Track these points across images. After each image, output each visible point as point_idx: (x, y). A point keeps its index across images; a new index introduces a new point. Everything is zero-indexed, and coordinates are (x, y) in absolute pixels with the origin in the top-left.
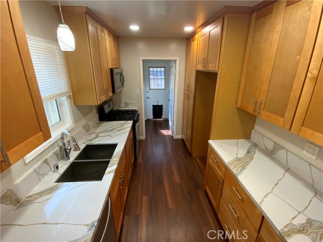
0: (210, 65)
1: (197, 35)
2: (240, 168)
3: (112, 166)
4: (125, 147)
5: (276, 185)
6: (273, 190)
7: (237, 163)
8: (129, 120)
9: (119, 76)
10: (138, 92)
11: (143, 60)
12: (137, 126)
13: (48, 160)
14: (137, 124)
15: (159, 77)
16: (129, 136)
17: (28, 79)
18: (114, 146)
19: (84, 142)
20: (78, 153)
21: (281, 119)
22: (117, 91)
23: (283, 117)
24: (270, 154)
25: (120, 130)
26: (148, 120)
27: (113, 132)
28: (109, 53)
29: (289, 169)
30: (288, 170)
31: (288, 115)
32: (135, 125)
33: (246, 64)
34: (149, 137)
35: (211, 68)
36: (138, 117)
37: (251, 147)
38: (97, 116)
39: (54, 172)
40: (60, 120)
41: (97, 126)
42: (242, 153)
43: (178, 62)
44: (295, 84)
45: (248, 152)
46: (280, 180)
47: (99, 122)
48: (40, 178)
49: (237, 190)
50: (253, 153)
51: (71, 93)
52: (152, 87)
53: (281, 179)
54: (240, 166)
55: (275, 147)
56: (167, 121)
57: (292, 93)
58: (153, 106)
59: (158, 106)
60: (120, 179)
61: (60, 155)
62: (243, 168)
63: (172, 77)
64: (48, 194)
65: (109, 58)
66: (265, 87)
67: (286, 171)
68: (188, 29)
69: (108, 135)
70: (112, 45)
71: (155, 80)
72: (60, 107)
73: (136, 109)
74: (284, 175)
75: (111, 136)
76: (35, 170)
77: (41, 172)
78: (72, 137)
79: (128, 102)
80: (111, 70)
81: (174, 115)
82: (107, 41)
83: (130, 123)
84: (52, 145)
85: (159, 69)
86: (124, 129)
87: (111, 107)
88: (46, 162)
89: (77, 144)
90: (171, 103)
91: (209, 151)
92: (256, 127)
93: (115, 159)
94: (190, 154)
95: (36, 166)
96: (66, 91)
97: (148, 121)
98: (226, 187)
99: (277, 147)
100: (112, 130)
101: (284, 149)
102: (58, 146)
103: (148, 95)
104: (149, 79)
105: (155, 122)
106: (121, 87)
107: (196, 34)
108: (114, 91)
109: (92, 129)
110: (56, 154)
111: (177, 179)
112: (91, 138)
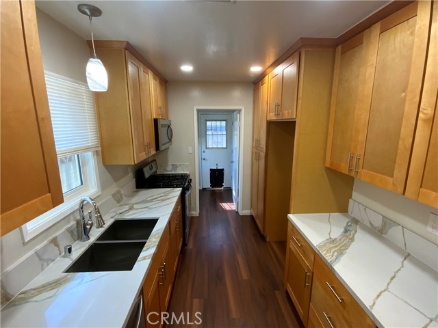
0: (286, 112)
1: (267, 76)
2: (336, 254)
3: (148, 249)
4: (169, 223)
5: (392, 278)
6: (389, 287)
7: (331, 245)
8: (177, 187)
9: (166, 128)
10: (191, 151)
11: (198, 111)
12: (187, 195)
13: (58, 239)
14: (188, 193)
15: (219, 133)
16: (176, 208)
17: (39, 119)
18: (153, 222)
19: (112, 215)
20: (102, 230)
21: (390, 180)
22: (162, 148)
23: (392, 176)
24: (379, 233)
25: (163, 200)
26: (204, 189)
27: (153, 203)
28: (153, 99)
29: (409, 255)
30: (407, 256)
31: (399, 173)
32: (185, 194)
33: (333, 109)
34: (204, 213)
35: (287, 115)
36: (190, 183)
37: (349, 224)
38: (134, 182)
39: (64, 257)
40: (82, 184)
41: (132, 195)
42: (337, 232)
43: (243, 112)
44: (402, 130)
45: (346, 231)
46: (397, 272)
47: (135, 189)
48: (42, 265)
49: (333, 287)
50: (353, 232)
51: (100, 148)
52: (209, 146)
53: (399, 270)
54: (335, 251)
55: (385, 223)
56: (229, 190)
57: (400, 141)
58: (211, 170)
59: (217, 170)
60: (160, 270)
61: (75, 233)
62: (341, 253)
63: (236, 133)
64: (51, 290)
65: (154, 106)
66: (362, 137)
67: (405, 259)
68: (256, 69)
69: (147, 207)
70: (158, 90)
71: (215, 137)
72: (83, 166)
73: (188, 173)
74: (402, 265)
75: (151, 208)
76: (36, 253)
77: (46, 257)
78: (95, 206)
79: (176, 164)
80: (156, 121)
81: (239, 182)
82: (152, 86)
83: (178, 191)
84: (66, 218)
85: (219, 123)
86: (169, 199)
87: (153, 170)
88: (54, 242)
89: (100, 216)
90: (235, 166)
91: (289, 229)
92: (354, 195)
93: (154, 240)
94: (263, 238)
95: (38, 247)
96: (93, 145)
97: (203, 191)
98: (316, 283)
99: (387, 223)
100: (152, 200)
101: (399, 225)
102: (75, 219)
103: (204, 155)
104: (206, 135)
105: (213, 193)
106: (168, 143)
107: (265, 76)
108: (157, 148)
109: (125, 199)
110: (70, 231)
111: (245, 275)
112: (121, 211)
